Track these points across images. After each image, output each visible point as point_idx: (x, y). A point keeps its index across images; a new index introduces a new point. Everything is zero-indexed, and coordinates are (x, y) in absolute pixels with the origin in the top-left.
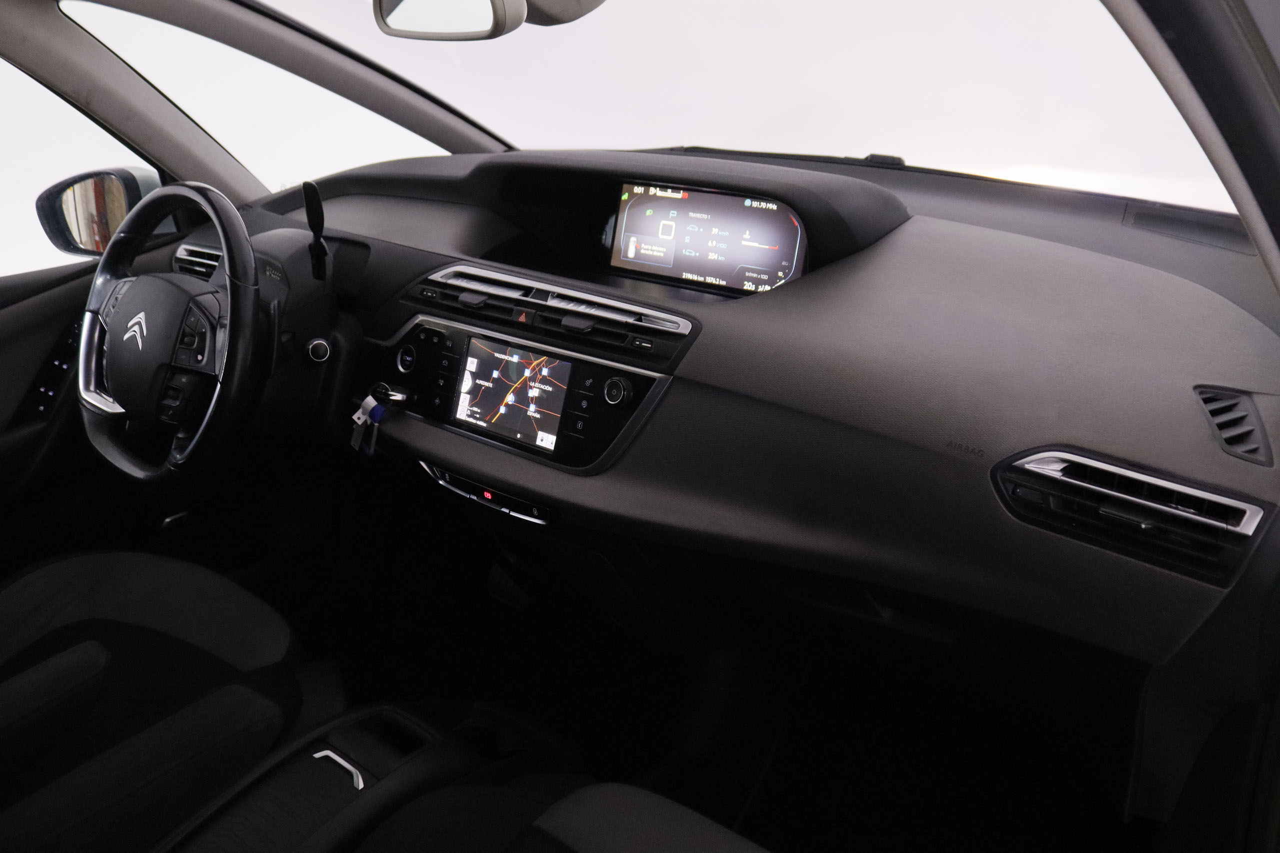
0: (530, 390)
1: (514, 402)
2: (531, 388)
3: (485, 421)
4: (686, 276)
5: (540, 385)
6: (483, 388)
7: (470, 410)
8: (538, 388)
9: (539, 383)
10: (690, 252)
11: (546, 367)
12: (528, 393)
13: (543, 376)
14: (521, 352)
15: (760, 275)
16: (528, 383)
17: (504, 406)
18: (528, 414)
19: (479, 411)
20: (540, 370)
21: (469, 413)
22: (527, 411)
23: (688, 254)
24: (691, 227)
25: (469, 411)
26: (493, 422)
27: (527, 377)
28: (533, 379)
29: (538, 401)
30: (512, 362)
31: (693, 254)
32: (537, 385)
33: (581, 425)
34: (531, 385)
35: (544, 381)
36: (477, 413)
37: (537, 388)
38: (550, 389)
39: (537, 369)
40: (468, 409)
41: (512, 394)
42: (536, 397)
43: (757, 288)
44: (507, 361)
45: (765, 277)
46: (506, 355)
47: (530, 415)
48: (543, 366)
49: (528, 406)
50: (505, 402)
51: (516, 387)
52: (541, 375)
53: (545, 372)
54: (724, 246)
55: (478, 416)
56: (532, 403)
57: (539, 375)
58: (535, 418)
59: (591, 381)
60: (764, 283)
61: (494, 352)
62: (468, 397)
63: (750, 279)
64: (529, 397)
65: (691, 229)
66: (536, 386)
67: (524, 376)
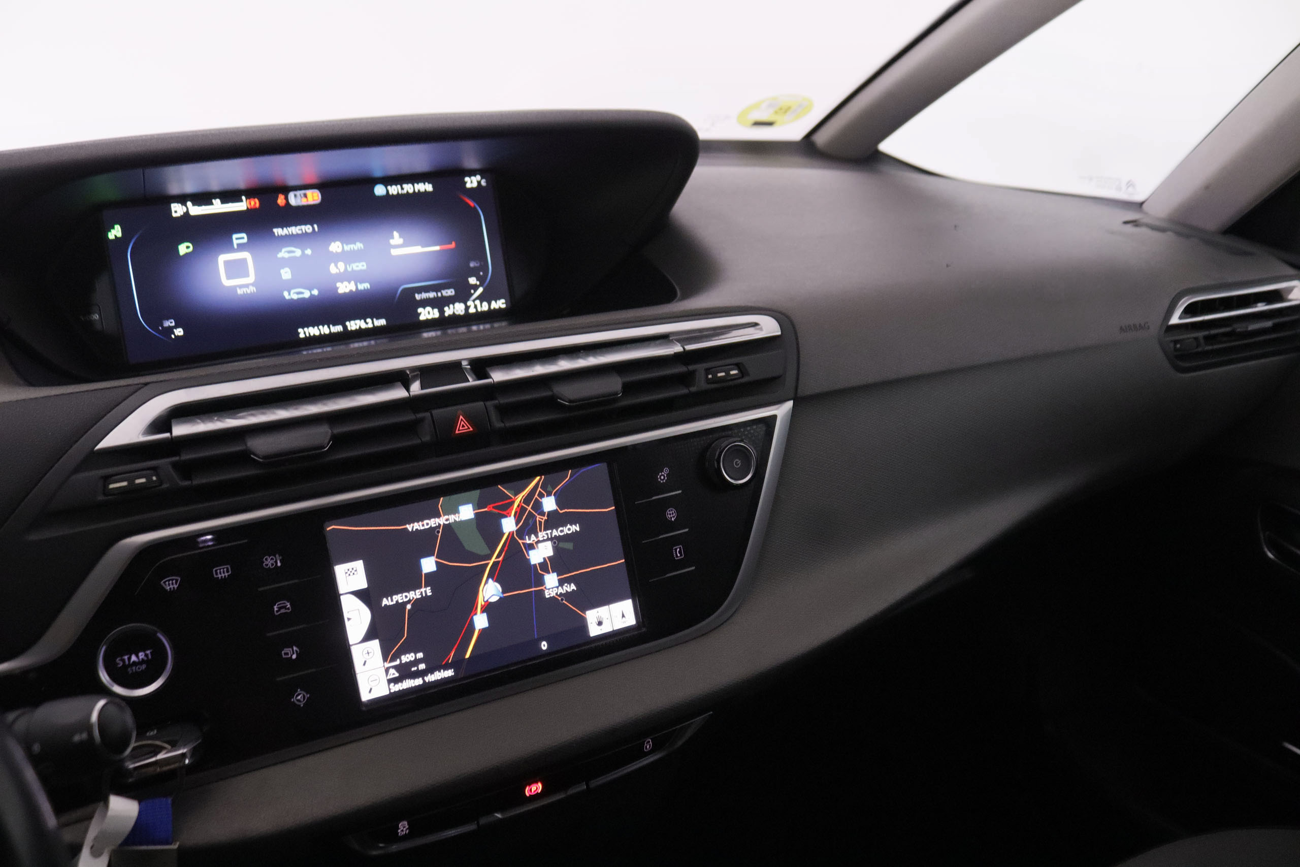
0: (531, 553)
1: (503, 592)
2: (531, 547)
3: (446, 667)
4: (305, 333)
5: (549, 532)
6: (409, 607)
7: (395, 667)
8: (548, 539)
9: (545, 530)
10: (298, 293)
11: (549, 495)
12: (528, 561)
13: (549, 513)
14: (476, 493)
15: (440, 291)
16: (520, 541)
17: (482, 612)
18: (547, 596)
19: (420, 655)
20: (538, 506)
21: (394, 673)
22: (542, 592)
23: (295, 297)
24: (285, 252)
25: (392, 671)
26: (467, 656)
27: (511, 534)
28: (527, 527)
29: (557, 563)
30: (461, 522)
31: (307, 294)
32: (542, 535)
33: (680, 552)
34: (528, 542)
35: (554, 520)
36: (416, 662)
37: (544, 541)
38: (576, 528)
39: (529, 508)
40: (387, 670)
41: (490, 580)
42: (549, 558)
43: (442, 312)
44: (448, 528)
45: (450, 292)
46: (439, 516)
47: (553, 594)
48: (541, 495)
49: (541, 582)
50: (481, 602)
51: (495, 564)
52: (542, 514)
53: (549, 504)
54: (360, 266)
55: (422, 666)
56: (548, 573)
57: (538, 518)
58: (567, 595)
59: (666, 471)
60: (451, 301)
61: (405, 525)
62: (375, 644)
63: (425, 303)
64: (535, 565)
65: (287, 255)
66: (541, 539)
67: (503, 534)
